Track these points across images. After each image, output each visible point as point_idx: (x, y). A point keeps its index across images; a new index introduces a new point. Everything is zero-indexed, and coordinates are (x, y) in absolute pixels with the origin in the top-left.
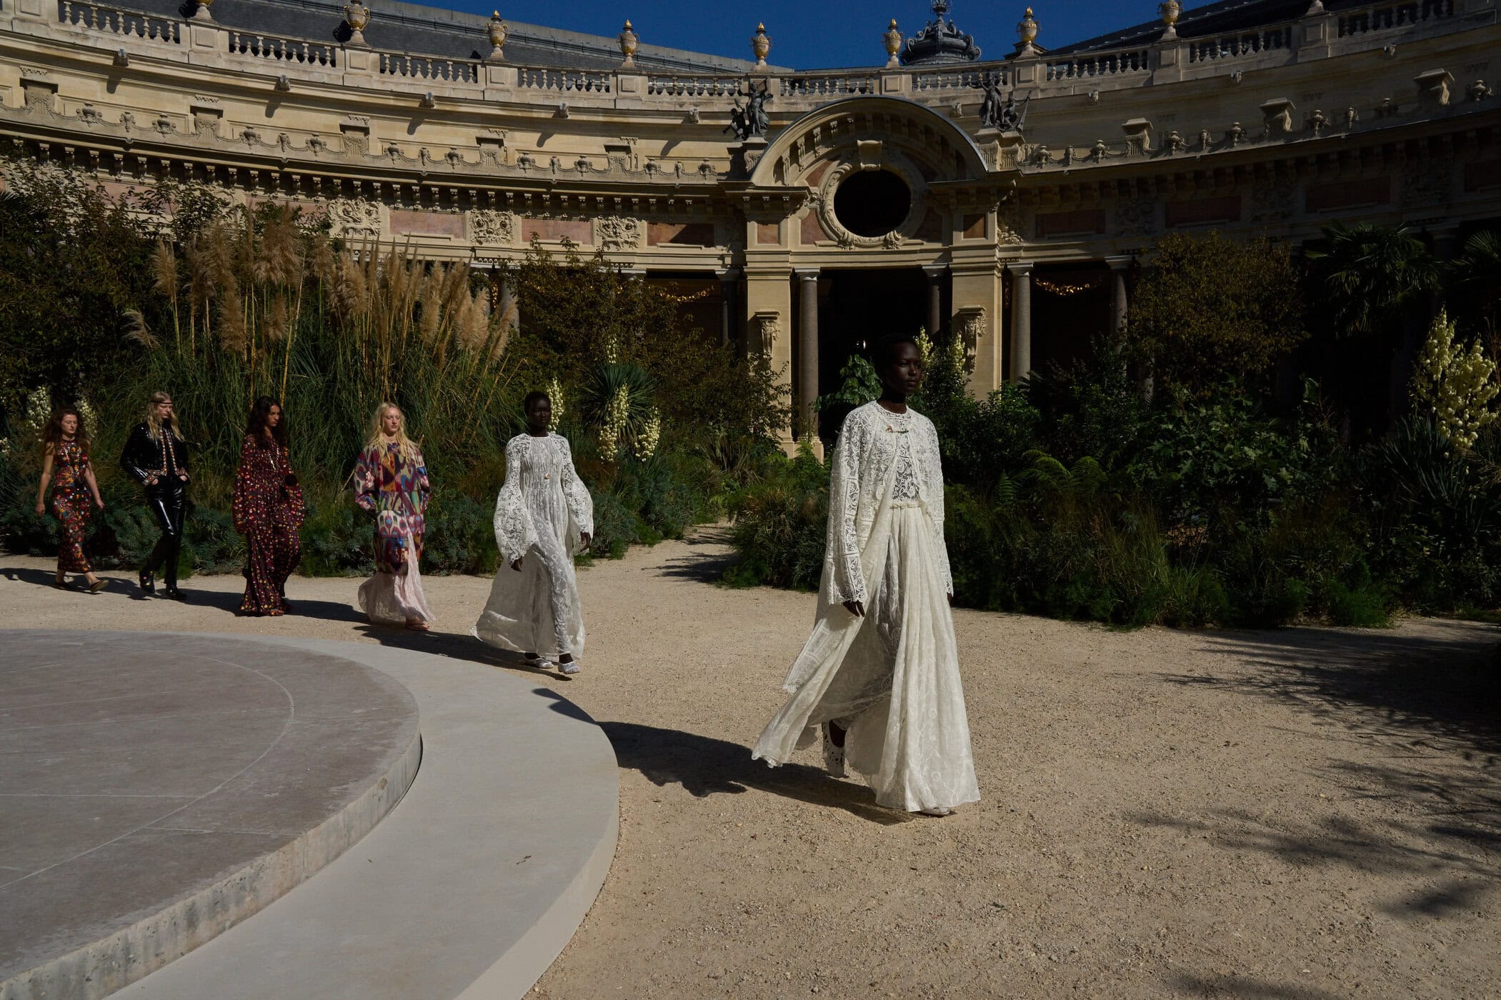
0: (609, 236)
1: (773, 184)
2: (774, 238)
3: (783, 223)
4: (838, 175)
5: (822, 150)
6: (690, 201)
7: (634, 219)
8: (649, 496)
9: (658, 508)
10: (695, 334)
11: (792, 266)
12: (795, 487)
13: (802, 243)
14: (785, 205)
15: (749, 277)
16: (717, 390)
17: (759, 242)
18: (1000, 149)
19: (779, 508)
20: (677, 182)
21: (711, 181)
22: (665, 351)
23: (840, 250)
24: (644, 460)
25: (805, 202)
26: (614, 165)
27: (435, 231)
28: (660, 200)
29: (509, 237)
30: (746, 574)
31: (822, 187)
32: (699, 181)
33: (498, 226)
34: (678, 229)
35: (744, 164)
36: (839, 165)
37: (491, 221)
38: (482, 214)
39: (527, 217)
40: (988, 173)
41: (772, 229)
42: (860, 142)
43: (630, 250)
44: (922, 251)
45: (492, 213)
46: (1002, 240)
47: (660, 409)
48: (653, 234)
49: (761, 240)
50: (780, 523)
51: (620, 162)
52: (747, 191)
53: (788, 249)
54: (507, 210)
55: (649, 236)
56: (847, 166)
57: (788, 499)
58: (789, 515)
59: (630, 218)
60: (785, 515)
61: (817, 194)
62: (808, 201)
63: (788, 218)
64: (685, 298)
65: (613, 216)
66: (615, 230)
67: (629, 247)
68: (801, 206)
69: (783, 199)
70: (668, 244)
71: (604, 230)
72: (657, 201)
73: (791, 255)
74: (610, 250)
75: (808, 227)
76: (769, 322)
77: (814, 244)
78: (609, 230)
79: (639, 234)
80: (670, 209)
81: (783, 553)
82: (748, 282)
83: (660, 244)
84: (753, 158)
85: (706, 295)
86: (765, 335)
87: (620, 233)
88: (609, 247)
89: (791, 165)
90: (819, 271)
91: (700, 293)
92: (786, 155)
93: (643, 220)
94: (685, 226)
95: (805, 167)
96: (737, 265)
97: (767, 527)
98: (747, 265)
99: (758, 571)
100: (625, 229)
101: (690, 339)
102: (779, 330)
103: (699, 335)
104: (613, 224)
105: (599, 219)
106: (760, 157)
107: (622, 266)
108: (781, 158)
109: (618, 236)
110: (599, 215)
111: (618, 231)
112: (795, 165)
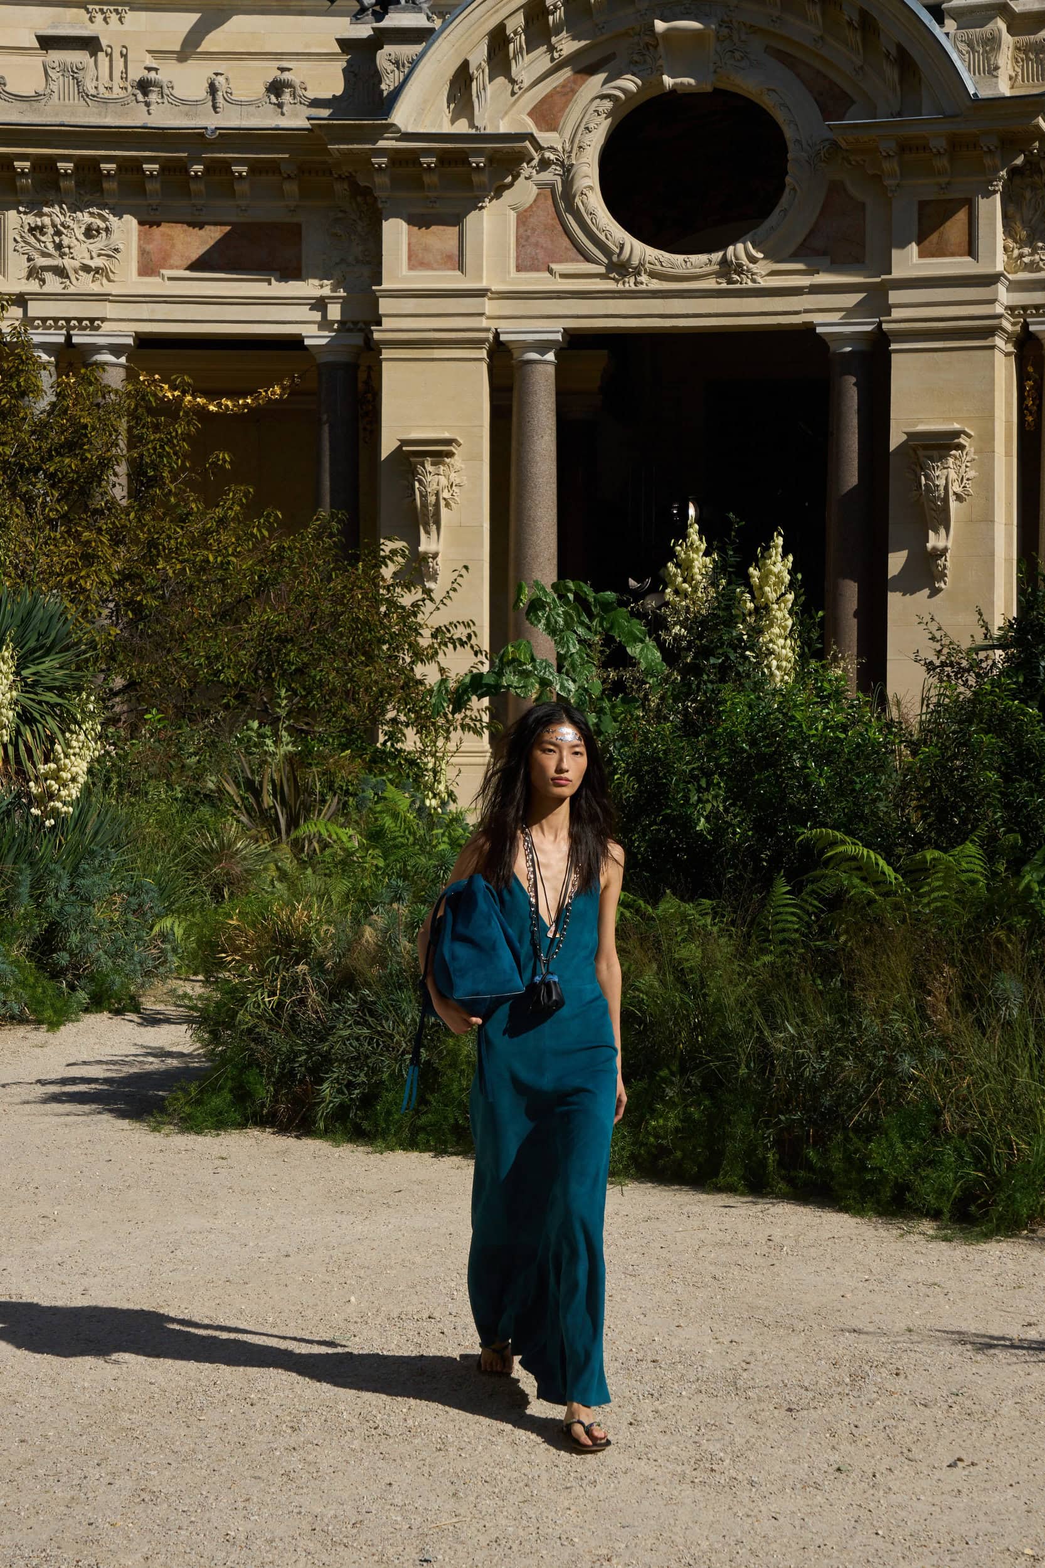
0: (45, 255)
1: (447, 128)
2: (449, 257)
3: (471, 219)
4: (608, 105)
5: (567, 45)
6: (243, 170)
7: (105, 213)
10: (233, 502)
11: (493, 324)
13: (519, 269)
14: (476, 178)
15: (386, 354)
16: (283, 640)
17: (411, 267)
18: (1007, 40)
19: (296, 949)
20: (210, 121)
21: (296, 118)
22: (152, 544)
23: (610, 285)
24: (50, 823)
25: (526, 170)
26: (59, 82)
28: (170, 168)
30: (216, 1102)
31: (567, 134)
32: (266, 119)
34: (211, 235)
35: (376, 77)
36: (606, 82)
40: (976, 99)
41: (442, 237)
42: (660, 26)
43: (95, 288)
44: (815, 289)
46: (1016, 263)
48: (149, 247)
49: (416, 261)
50: (294, 984)
51: (74, 73)
52: (382, 144)
53: (484, 284)
55: (143, 252)
56: (629, 83)
57: (318, 929)
58: (318, 965)
59: (95, 210)
60: (306, 967)
61: (555, 150)
62: (534, 167)
63: (482, 208)
64: (229, 403)
65: (53, 206)
66: (57, 239)
67: (93, 281)
68: (516, 177)
69: (470, 164)
70: (188, 274)
71: (32, 240)
72: (163, 169)
73: (490, 299)
74: (46, 289)
75: (534, 230)
76: (433, 464)
77: (550, 271)
78: (43, 239)
79: (117, 250)
80: (193, 187)
81: (297, 1054)
82: (384, 364)
83: (167, 273)
84: (397, 63)
85: (281, 395)
86: (424, 496)
87: (69, 247)
88: (43, 281)
89: (491, 80)
90: (559, 337)
91: (266, 392)
92: (479, 56)
93: (127, 217)
94: (228, 228)
95: (525, 85)
96: (355, 323)
97: (266, 994)
98: (379, 324)
99: (242, 1095)
100: (82, 237)
101: (219, 511)
102: (458, 481)
103: (241, 505)
104: (54, 225)
105: (19, 212)
106: (414, 63)
107: (74, 328)
108: (465, 64)
109: (65, 254)
110: (21, 203)
111: (66, 242)
112: (501, 80)
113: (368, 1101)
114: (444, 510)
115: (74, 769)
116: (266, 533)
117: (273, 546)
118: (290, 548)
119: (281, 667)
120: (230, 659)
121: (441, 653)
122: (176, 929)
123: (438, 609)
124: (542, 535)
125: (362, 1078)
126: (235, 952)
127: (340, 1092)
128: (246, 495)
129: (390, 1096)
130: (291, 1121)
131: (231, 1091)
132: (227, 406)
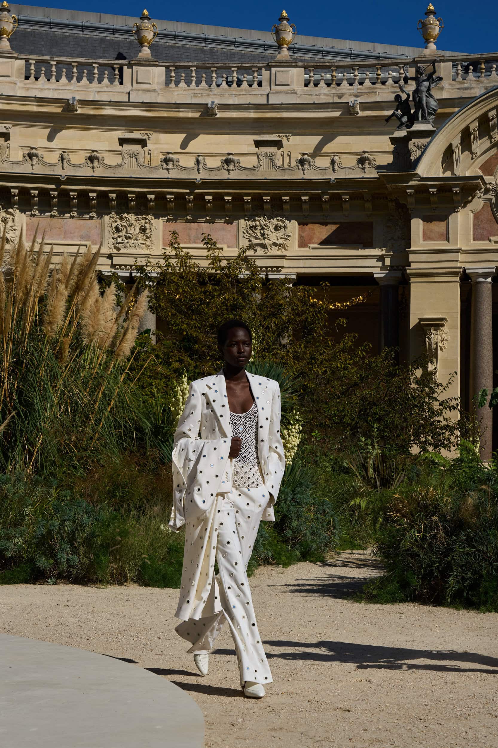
0: (256, 238)
1: (441, 175)
2: (442, 235)
3: (452, 217)
5: (497, 136)
6: (347, 198)
7: (284, 219)
8: (285, 509)
9: (295, 523)
10: (348, 341)
11: (463, 265)
12: (451, 487)
13: (475, 239)
14: (455, 198)
15: (412, 280)
16: (371, 404)
17: (424, 240)
19: (430, 509)
20: (332, 177)
21: (371, 174)
25: (478, 194)
26: (264, 161)
27: (72, 239)
28: (313, 198)
29: (148, 243)
32: (357, 174)
33: (138, 231)
34: (330, 229)
35: (409, 153)
37: (130, 226)
38: (121, 219)
39: (168, 221)
41: (439, 227)
43: (279, 253)
45: (132, 217)
47: (302, 413)
48: (303, 235)
49: (426, 237)
50: (430, 527)
51: (271, 157)
52: (411, 183)
53: (459, 247)
54: (147, 215)
55: (300, 237)
57: (442, 497)
58: (443, 517)
59: (279, 218)
60: (437, 518)
61: (492, 184)
62: (482, 193)
63: (458, 211)
64: (339, 304)
65: (260, 217)
66: (262, 232)
67: (278, 250)
68: (473, 198)
69: (452, 191)
70: (319, 246)
71: (251, 232)
72: (310, 199)
73: (461, 254)
74: (257, 254)
75: (482, 221)
76: (435, 330)
77: (490, 240)
78: (256, 231)
79: (289, 236)
80: (324, 206)
81: (434, 563)
82: (412, 284)
83: (312, 246)
84: (418, 147)
85: (363, 300)
86: (430, 345)
87: (268, 235)
88: (256, 251)
89: (462, 153)
90: (494, 270)
91: (356, 299)
92: (457, 142)
93: (292, 221)
94: (338, 226)
95: (478, 155)
96: (398, 267)
97: (416, 532)
98: (410, 266)
99: (404, 585)
100: (273, 231)
101: (341, 345)
102: (446, 338)
103: (352, 342)
104: (261, 225)
105: (245, 220)
106: (426, 147)
107: (269, 271)
108: (451, 145)
109: (266, 238)
110: (246, 216)
111: (266, 232)
112: (466, 153)
113: (474, 587)
114: (439, 352)
115: (293, 443)
116: (365, 354)
117: (367, 361)
118: (374, 362)
119: (372, 416)
120: (348, 412)
121: (444, 412)
122: (362, 504)
123: (442, 392)
124: (486, 363)
125: (470, 575)
126: (397, 512)
127: (458, 582)
128: (354, 338)
129: (487, 584)
130: (429, 599)
131: (398, 582)
132: (338, 306)
